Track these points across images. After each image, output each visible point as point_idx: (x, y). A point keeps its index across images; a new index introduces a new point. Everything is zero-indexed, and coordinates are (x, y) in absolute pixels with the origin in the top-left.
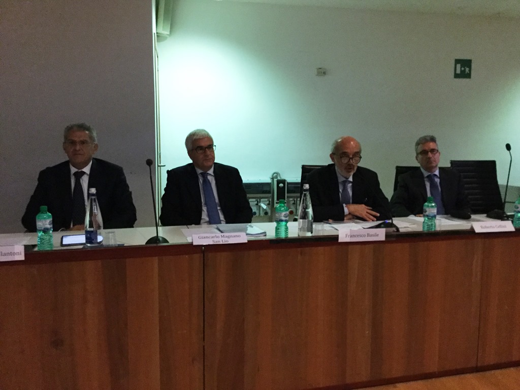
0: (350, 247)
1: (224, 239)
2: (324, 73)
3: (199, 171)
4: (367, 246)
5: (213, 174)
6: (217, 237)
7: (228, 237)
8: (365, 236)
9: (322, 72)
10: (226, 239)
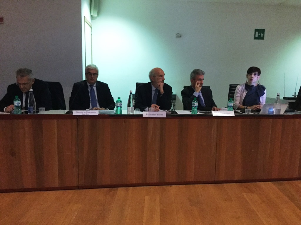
0: (149, 120)
1: (87, 113)
2: (180, 36)
3: (89, 85)
4: (157, 120)
5: (95, 86)
6: (84, 112)
7: (90, 112)
8: (156, 115)
9: (179, 36)
10: (88, 113)
